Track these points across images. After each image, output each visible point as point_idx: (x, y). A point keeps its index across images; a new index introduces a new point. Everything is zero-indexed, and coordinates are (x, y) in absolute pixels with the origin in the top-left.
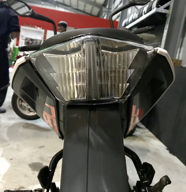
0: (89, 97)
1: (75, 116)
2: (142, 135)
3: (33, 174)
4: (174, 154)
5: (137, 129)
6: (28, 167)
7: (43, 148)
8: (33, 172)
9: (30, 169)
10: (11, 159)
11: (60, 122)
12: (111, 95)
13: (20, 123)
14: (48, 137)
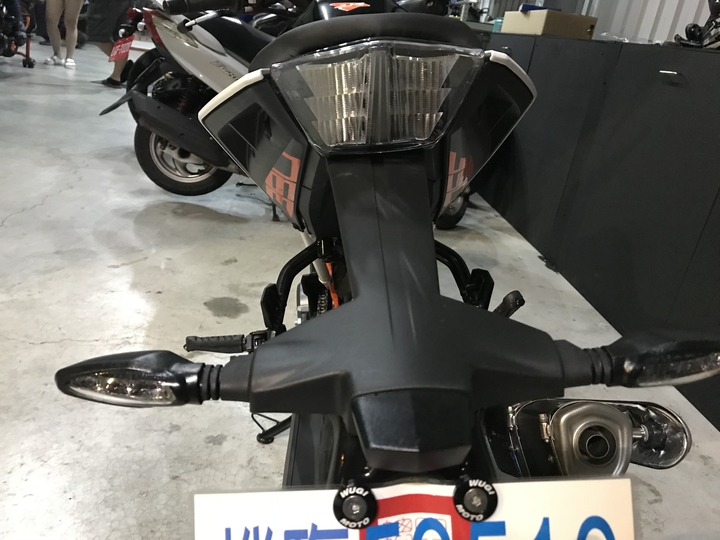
0: (371, 139)
1: (347, 174)
2: (481, 225)
3: (219, 323)
4: (556, 270)
5: (468, 211)
6: (204, 309)
7: (234, 264)
8: (218, 319)
9: (209, 312)
10: (159, 292)
11: (304, 191)
12: (411, 134)
13: (165, 204)
14: (241, 238)
